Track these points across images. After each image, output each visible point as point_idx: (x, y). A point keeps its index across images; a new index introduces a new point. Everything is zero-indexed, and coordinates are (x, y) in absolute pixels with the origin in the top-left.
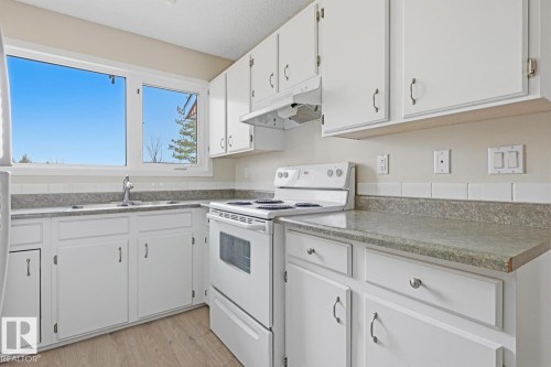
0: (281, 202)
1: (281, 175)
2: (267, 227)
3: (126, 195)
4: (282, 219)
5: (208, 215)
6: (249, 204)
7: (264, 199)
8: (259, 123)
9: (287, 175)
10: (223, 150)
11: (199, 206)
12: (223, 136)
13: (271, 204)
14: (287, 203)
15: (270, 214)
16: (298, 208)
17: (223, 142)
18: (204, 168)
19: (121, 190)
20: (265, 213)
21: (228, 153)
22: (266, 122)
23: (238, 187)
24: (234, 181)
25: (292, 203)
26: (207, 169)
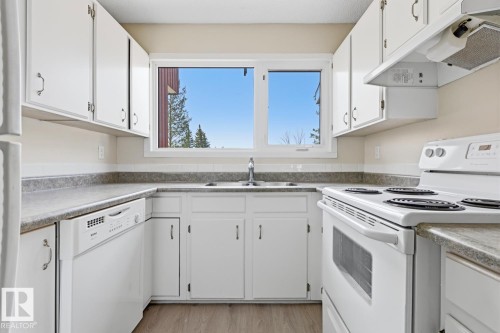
0: (431, 193)
1: (431, 153)
2: (402, 240)
3: (251, 175)
4: (434, 231)
5: (320, 203)
6: (376, 193)
7: (401, 187)
8: (395, 83)
9: (442, 153)
10: (347, 127)
11: (314, 190)
12: (348, 111)
13: (410, 196)
14: (443, 196)
15: (408, 217)
16: (470, 210)
17: (347, 117)
18: (328, 148)
19: (247, 171)
20: (399, 214)
21: (353, 129)
22: (406, 81)
23: (368, 169)
24: (363, 162)
25: (454, 198)
26: (330, 149)
